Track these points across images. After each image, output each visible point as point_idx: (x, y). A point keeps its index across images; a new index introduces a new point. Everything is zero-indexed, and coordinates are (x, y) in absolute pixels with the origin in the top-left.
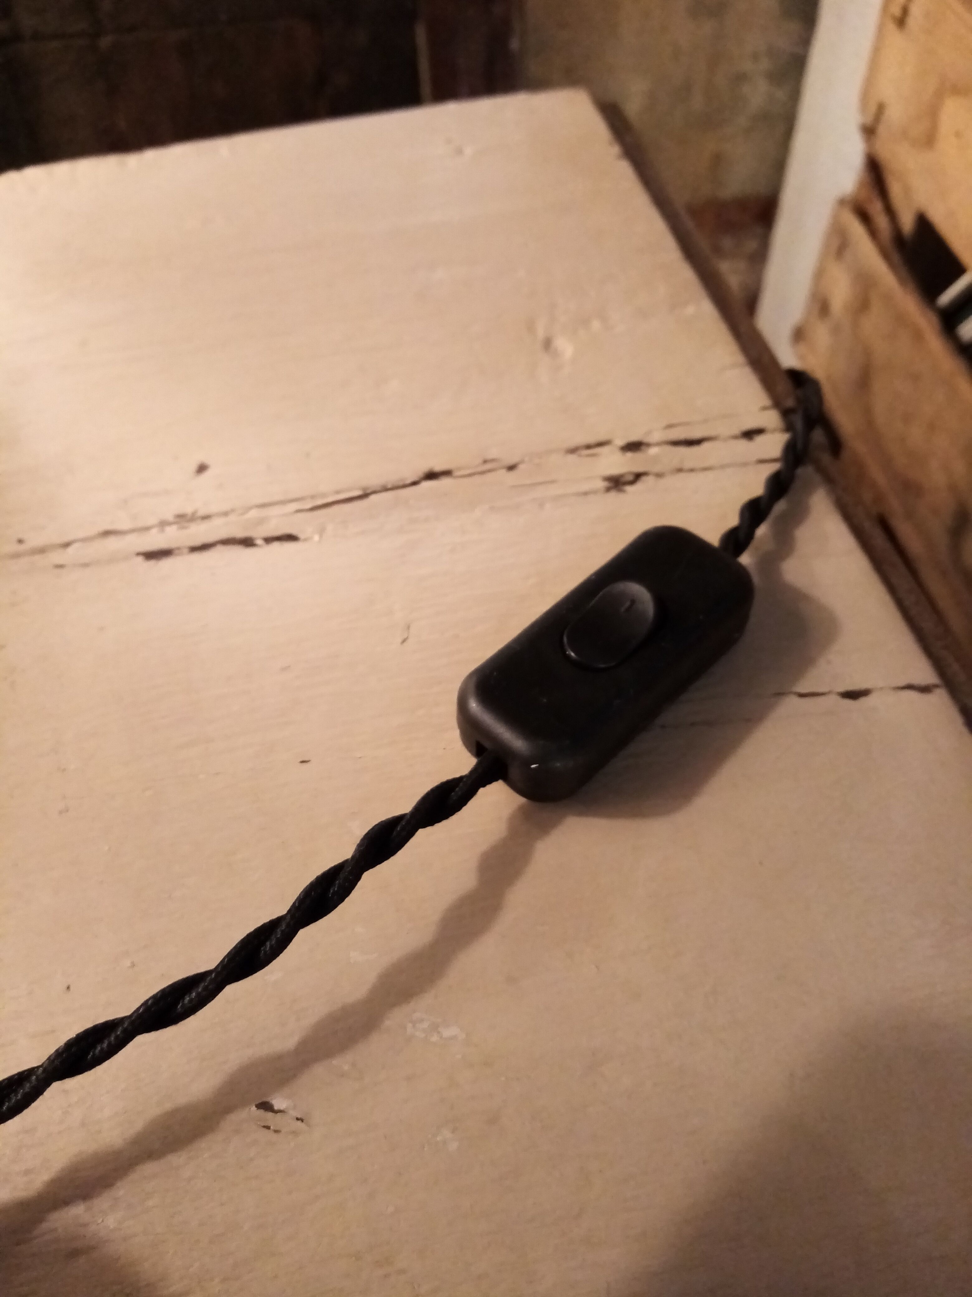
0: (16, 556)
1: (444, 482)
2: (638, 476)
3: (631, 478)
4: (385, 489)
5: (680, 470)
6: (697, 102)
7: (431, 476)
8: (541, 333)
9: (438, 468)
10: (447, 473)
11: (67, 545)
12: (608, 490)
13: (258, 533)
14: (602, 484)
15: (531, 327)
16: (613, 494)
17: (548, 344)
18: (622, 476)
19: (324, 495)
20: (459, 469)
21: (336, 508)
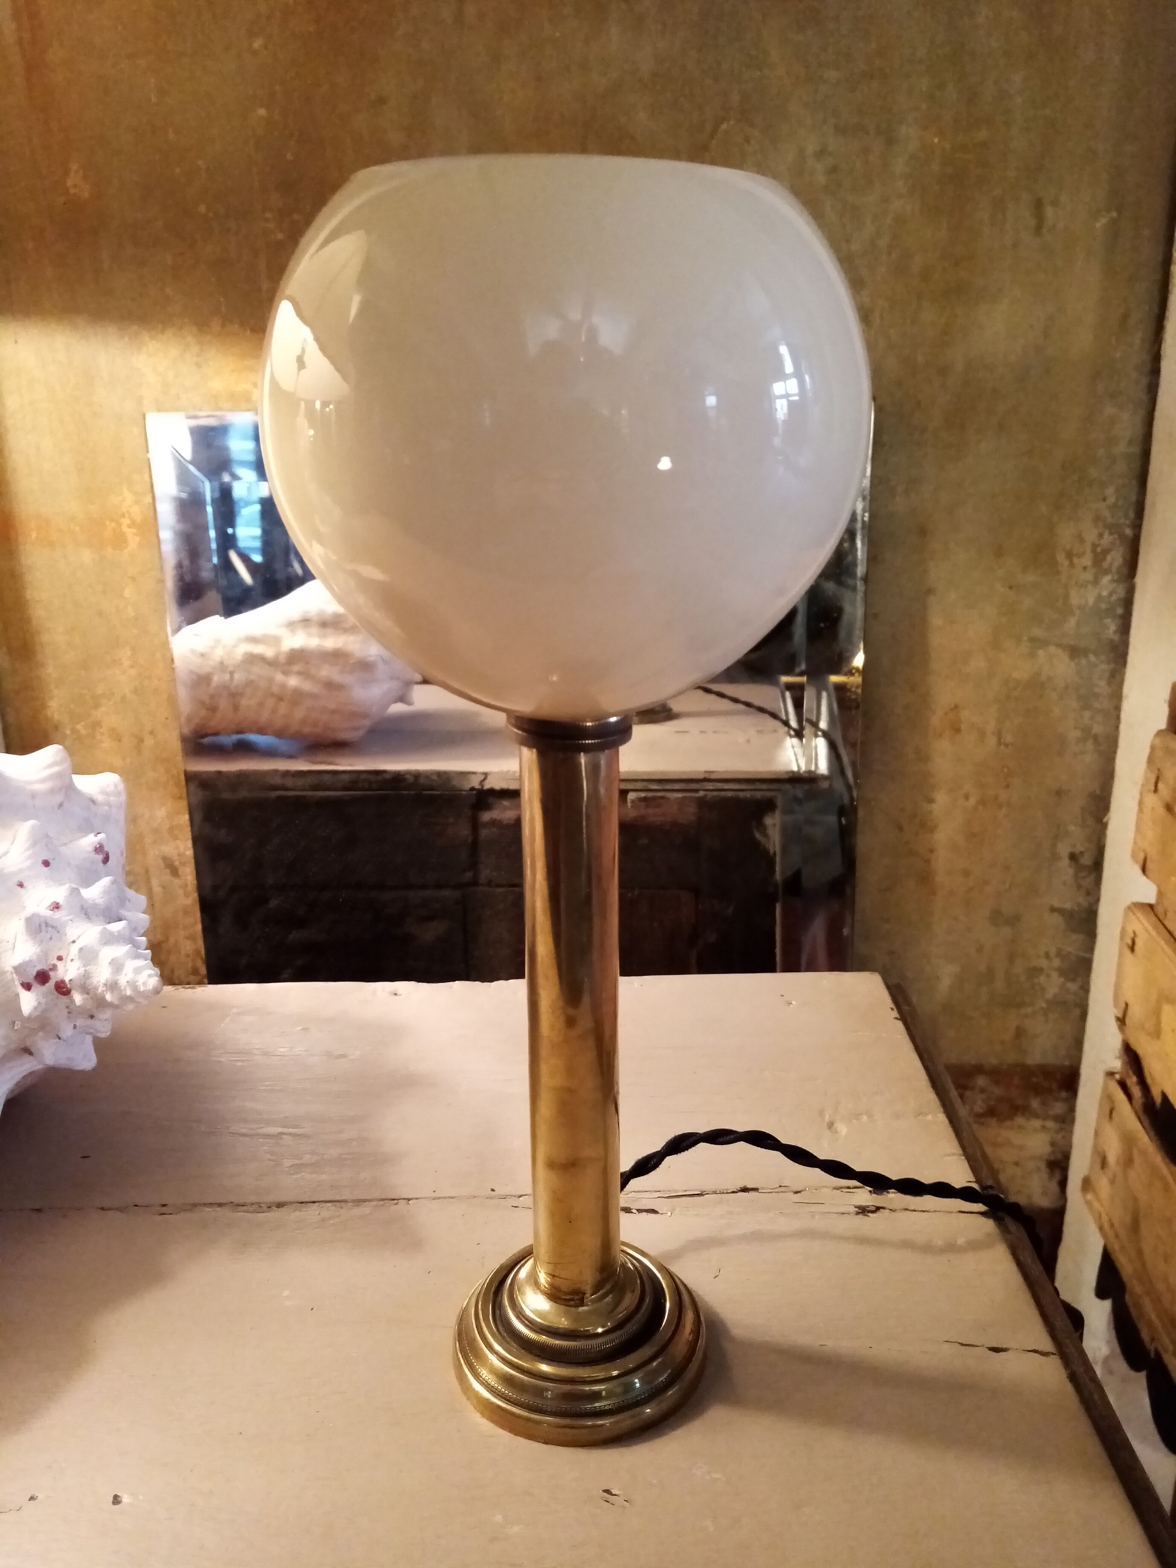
0: (491, 1198)
1: (753, 1194)
2: (878, 1209)
3: (874, 1209)
4: (715, 1193)
5: (906, 1209)
7: (745, 1190)
8: (827, 1118)
9: (749, 1186)
10: (755, 1189)
11: (520, 1196)
12: (858, 1213)
13: (634, 1206)
14: (853, 1210)
15: (821, 1113)
16: (861, 1216)
17: (831, 1125)
18: (868, 1206)
19: (676, 1191)
20: (763, 1188)
21: (684, 1198)
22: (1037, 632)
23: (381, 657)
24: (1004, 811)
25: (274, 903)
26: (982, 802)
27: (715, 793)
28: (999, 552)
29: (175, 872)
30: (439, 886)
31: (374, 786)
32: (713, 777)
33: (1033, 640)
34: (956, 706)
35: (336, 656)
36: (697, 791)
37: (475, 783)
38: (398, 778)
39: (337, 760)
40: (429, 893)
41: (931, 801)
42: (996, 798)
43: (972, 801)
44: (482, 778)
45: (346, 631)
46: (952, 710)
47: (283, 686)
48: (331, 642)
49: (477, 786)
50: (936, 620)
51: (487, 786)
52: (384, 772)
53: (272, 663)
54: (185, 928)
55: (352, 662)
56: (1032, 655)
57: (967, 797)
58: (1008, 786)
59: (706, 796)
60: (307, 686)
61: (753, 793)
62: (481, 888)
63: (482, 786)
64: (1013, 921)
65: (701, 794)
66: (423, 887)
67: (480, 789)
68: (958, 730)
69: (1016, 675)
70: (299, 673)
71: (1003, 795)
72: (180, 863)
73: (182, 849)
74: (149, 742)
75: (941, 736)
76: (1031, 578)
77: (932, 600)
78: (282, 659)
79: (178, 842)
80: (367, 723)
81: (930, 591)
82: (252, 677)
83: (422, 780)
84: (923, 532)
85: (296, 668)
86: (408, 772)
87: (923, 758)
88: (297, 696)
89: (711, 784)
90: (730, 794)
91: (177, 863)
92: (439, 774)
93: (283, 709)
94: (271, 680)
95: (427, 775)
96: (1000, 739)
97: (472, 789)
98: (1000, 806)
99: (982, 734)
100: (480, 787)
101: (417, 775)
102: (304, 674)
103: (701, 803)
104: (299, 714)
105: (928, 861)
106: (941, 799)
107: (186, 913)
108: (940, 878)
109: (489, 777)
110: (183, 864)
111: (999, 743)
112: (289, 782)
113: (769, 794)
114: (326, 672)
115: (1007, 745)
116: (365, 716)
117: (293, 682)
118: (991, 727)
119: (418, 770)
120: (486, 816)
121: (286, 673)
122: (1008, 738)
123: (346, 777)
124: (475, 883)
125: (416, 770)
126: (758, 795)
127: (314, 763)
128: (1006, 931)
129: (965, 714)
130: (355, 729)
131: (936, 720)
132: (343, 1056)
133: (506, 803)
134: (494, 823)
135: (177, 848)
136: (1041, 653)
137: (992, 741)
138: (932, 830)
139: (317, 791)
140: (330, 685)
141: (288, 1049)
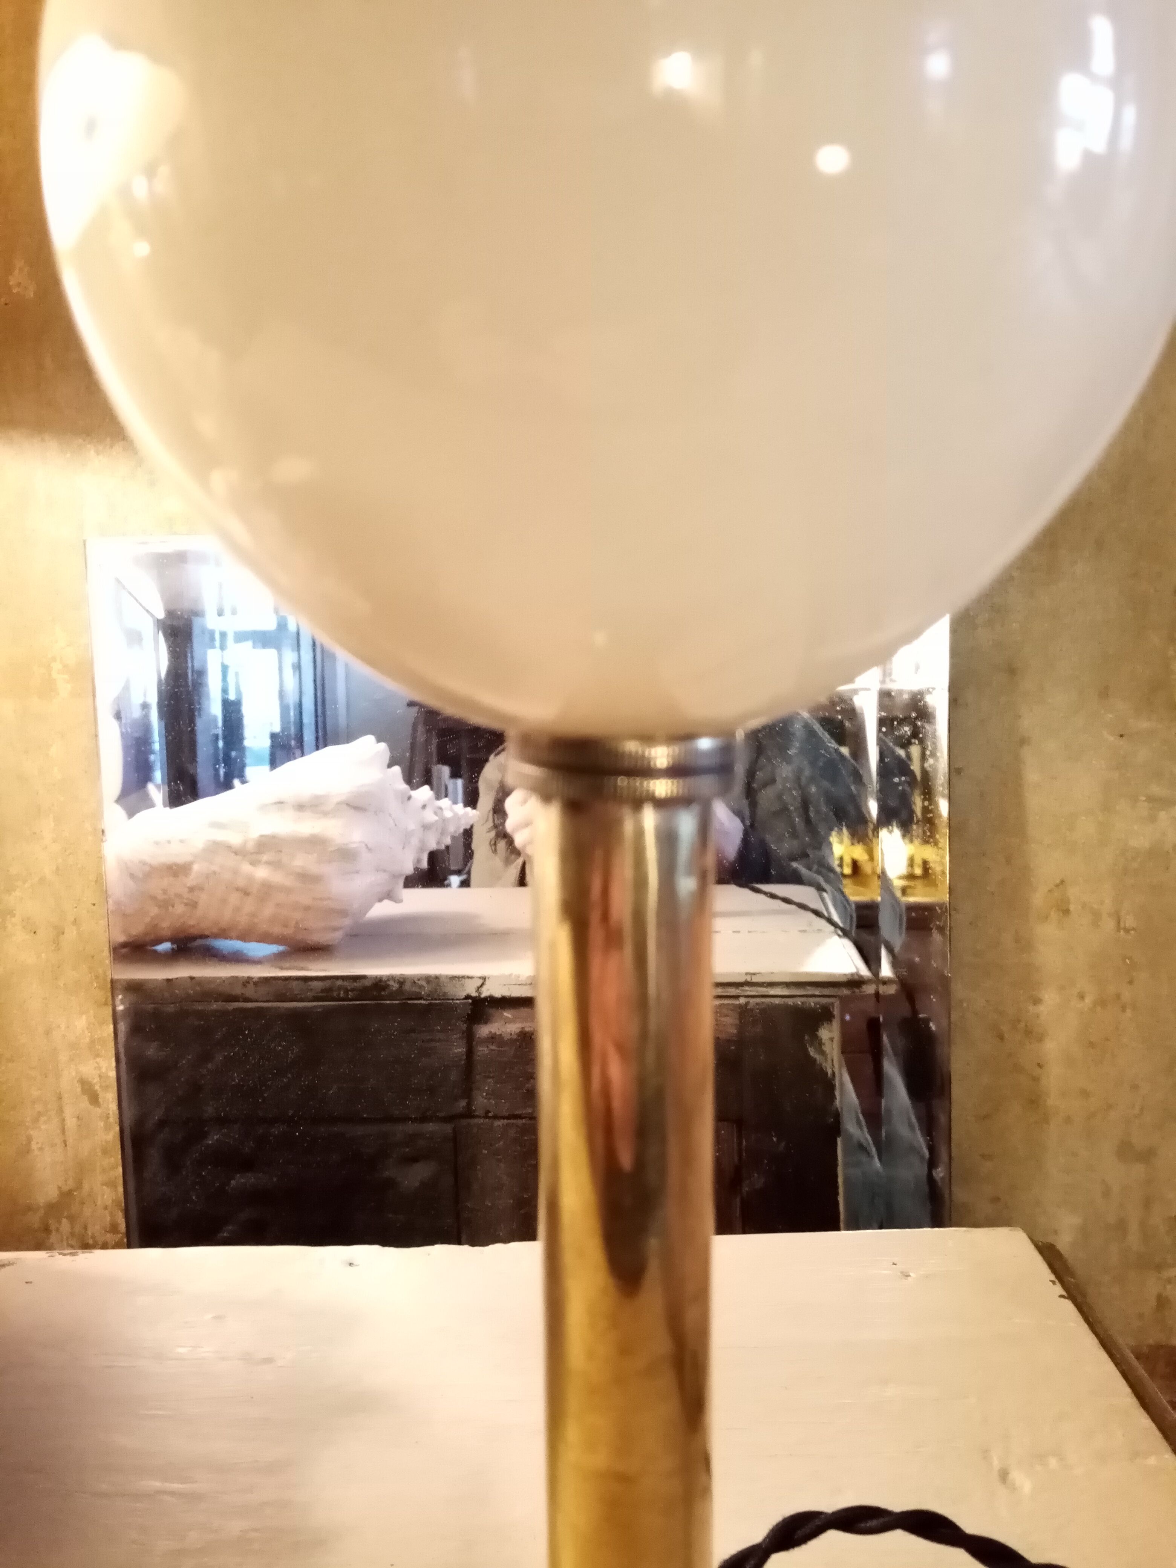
6: (1134, 1239)
8: (997, 1464)
15: (985, 1454)
17: (1004, 1475)
22: (1156, 789)
23: (366, 845)
24: (1129, 1013)
25: (214, 1138)
26: (1102, 1002)
27: (758, 1000)
28: (1104, 693)
29: (94, 1099)
30: (424, 1119)
31: (350, 994)
32: (755, 979)
33: (1150, 799)
34: (1062, 882)
35: (315, 843)
36: (737, 997)
37: (471, 989)
38: (379, 985)
39: (311, 965)
40: (411, 1128)
41: (1037, 1001)
42: (1118, 996)
43: (1088, 1000)
44: (480, 982)
45: (325, 814)
46: (1057, 886)
47: (250, 879)
48: (308, 826)
49: (474, 994)
50: (1032, 775)
51: (485, 993)
52: (364, 977)
53: (239, 852)
54: (104, 1171)
55: (332, 849)
56: (1152, 819)
57: (1082, 997)
58: (1131, 982)
59: (747, 1003)
60: (277, 878)
61: (803, 999)
62: (476, 1121)
63: (480, 993)
64: (1147, 1156)
65: (742, 1001)
66: (405, 1119)
67: (476, 997)
68: (1066, 912)
69: (1134, 843)
70: (268, 863)
71: (1127, 995)
72: (101, 1086)
73: (104, 1070)
74: (71, 933)
75: (1046, 917)
76: (1145, 724)
77: (1027, 753)
78: (250, 846)
79: (98, 1060)
80: (347, 922)
81: (1023, 741)
82: (215, 868)
83: (407, 987)
84: (1012, 671)
85: (265, 858)
86: (392, 978)
87: (1024, 944)
88: (267, 890)
89: (753, 988)
90: (777, 1001)
91: (97, 1087)
92: (428, 979)
93: (249, 906)
94: (236, 872)
95: (414, 981)
96: (1119, 922)
97: (468, 997)
98: (1124, 1009)
99: (1096, 916)
100: (477, 995)
101: (402, 981)
102: (276, 865)
103: (743, 1012)
104: (268, 911)
105: (1036, 1079)
106: (1050, 998)
107: (105, 1152)
108: (1053, 1100)
109: (487, 982)
110: (106, 1088)
111: (1118, 928)
112: (250, 991)
113: (824, 1001)
114: (302, 861)
115: (1127, 931)
116: (343, 913)
117: (262, 873)
118: (1108, 905)
119: (404, 975)
120: (484, 1031)
121: (253, 863)
122: (1129, 921)
123: (318, 985)
124: (469, 1114)
125: (401, 975)
126: (812, 1002)
127: (282, 968)
128: (1138, 1170)
129: (1073, 892)
130: (335, 929)
131: (1038, 898)
132: (268, 1361)
133: (507, 1014)
134: (493, 1038)
135: (99, 1068)
136: (1162, 815)
137: (1109, 925)
138: (1040, 1039)
139: (284, 1002)
140: (307, 878)
141: (190, 1349)
